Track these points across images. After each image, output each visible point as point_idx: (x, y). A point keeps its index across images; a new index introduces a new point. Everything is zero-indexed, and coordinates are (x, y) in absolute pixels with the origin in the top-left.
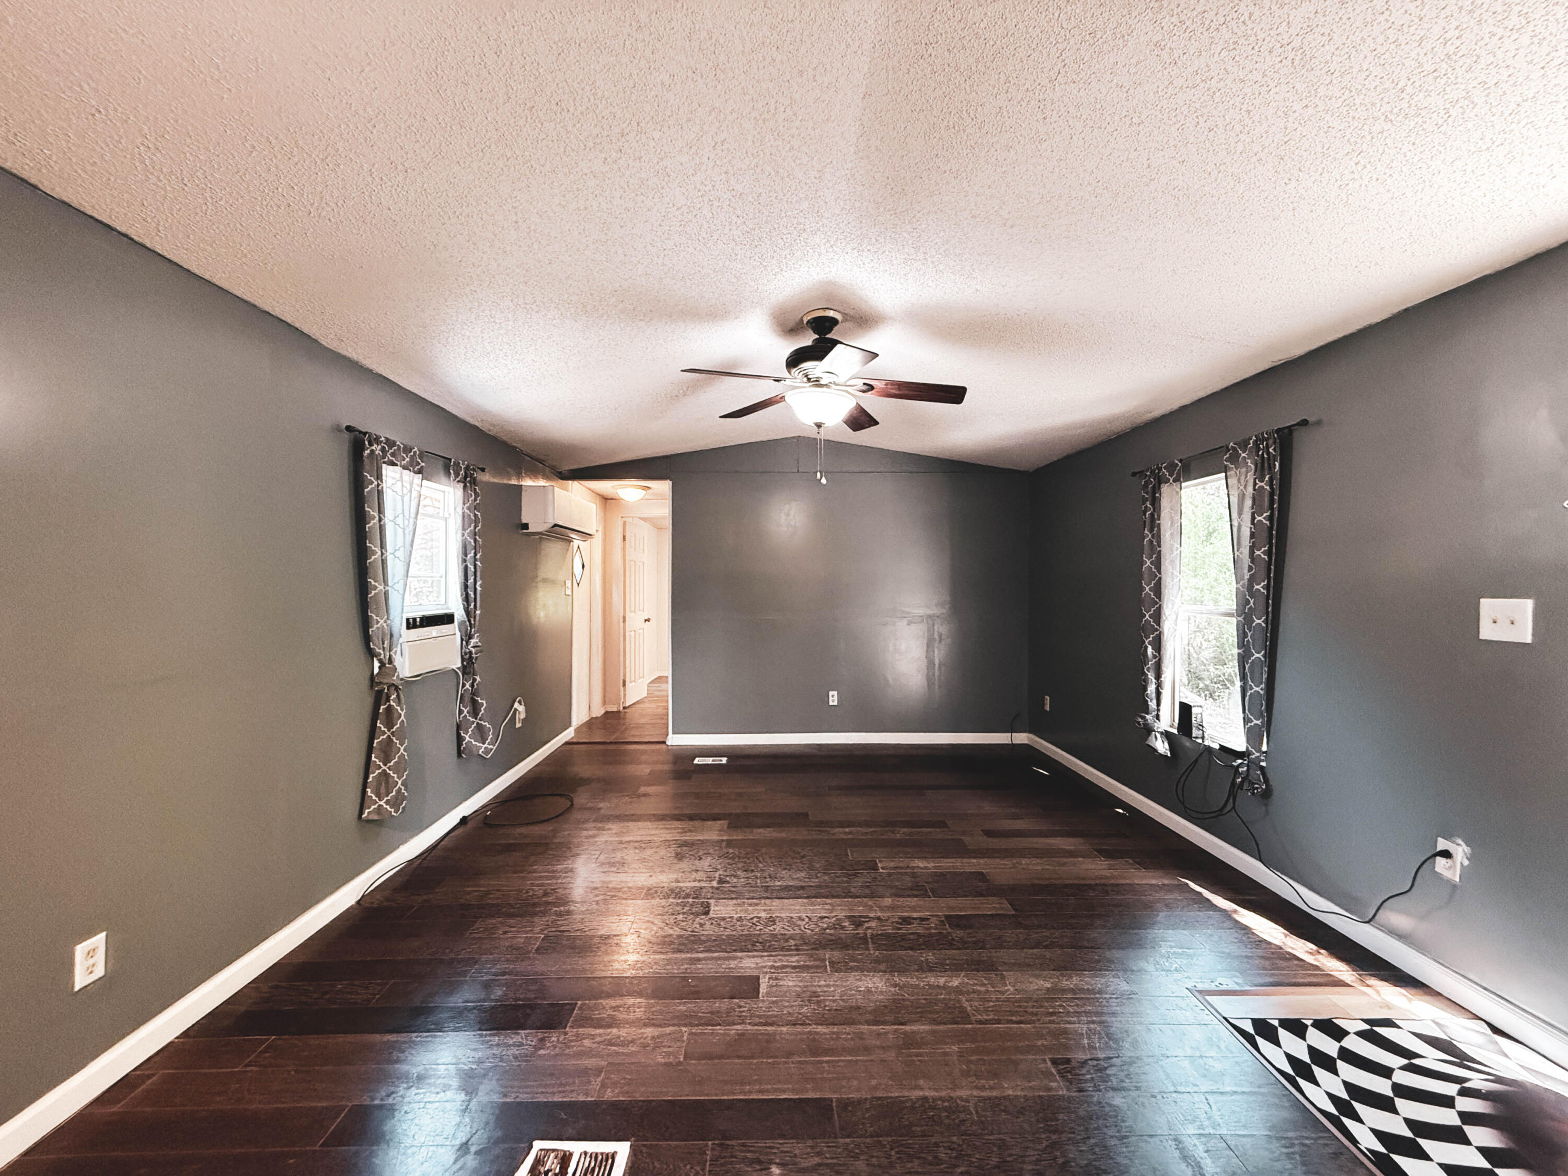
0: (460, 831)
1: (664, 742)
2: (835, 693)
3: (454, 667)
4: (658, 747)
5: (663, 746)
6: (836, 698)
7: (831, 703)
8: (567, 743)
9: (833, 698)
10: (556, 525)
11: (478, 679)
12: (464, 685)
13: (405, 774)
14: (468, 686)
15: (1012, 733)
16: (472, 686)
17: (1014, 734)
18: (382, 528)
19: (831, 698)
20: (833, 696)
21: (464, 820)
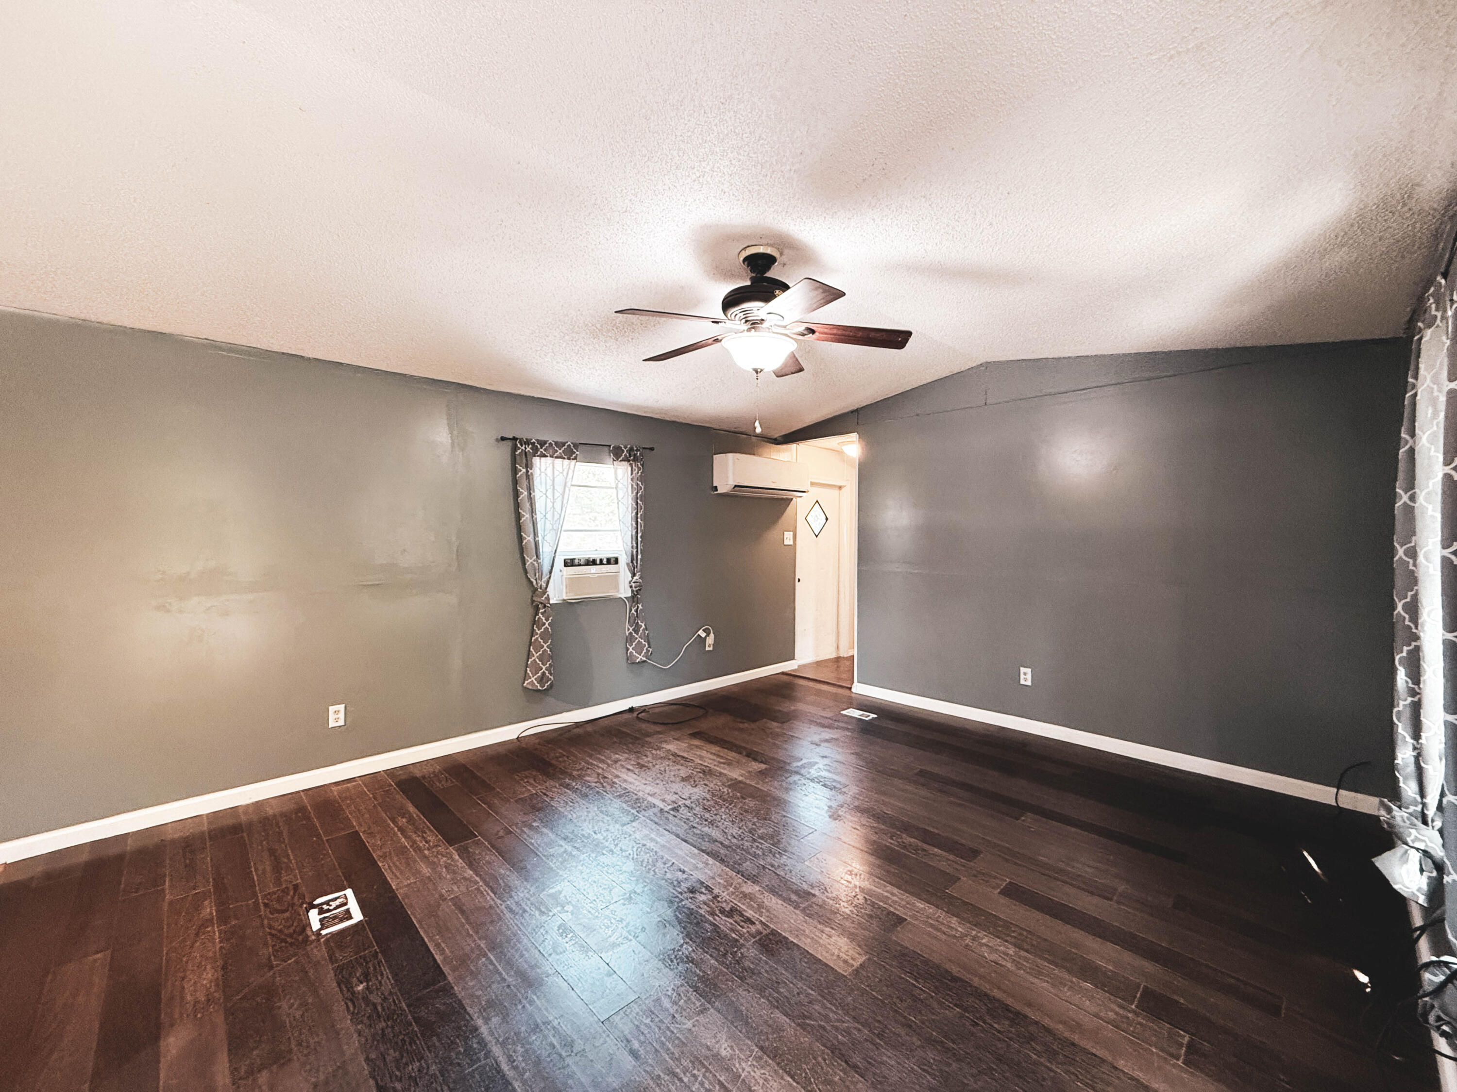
0: (626, 716)
1: (850, 689)
2: (1029, 671)
3: (622, 596)
4: (841, 691)
5: (845, 692)
6: (1029, 677)
7: (1022, 682)
8: (783, 673)
9: (1026, 677)
10: (736, 486)
11: (640, 607)
12: (631, 610)
13: (549, 663)
14: (633, 611)
15: (1339, 788)
16: (636, 611)
17: (1343, 792)
18: (531, 499)
19: (1022, 676)
20: (1025, 674)
21: (631, 710)
